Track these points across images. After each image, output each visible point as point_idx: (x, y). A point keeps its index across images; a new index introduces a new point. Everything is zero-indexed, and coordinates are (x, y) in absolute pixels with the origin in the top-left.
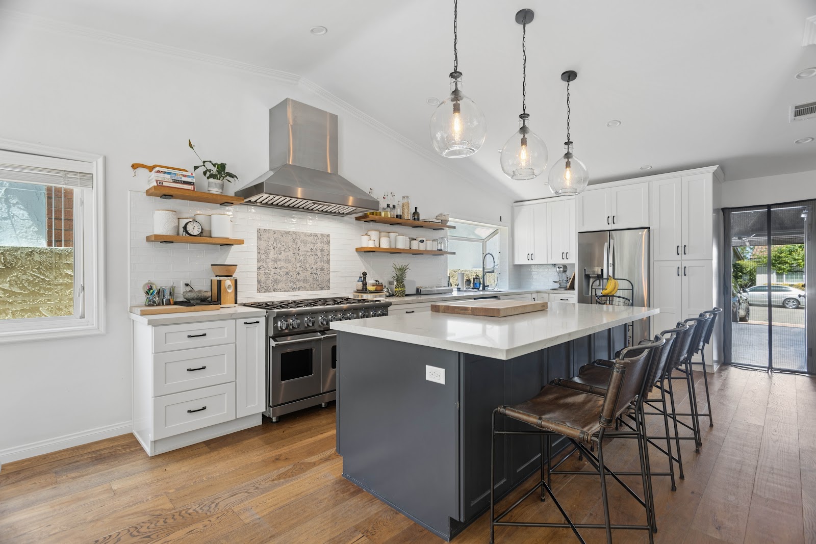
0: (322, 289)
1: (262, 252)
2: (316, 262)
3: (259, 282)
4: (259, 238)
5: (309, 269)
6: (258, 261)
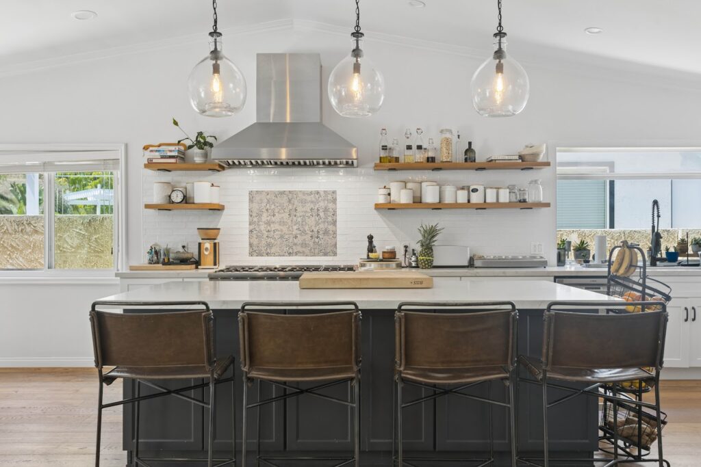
0: (326, 254)
1: (254, 215)
2: (317, 224)
3: (251, 245)
4: (251, 201)
5: (309, 232)
6: (250, 224)
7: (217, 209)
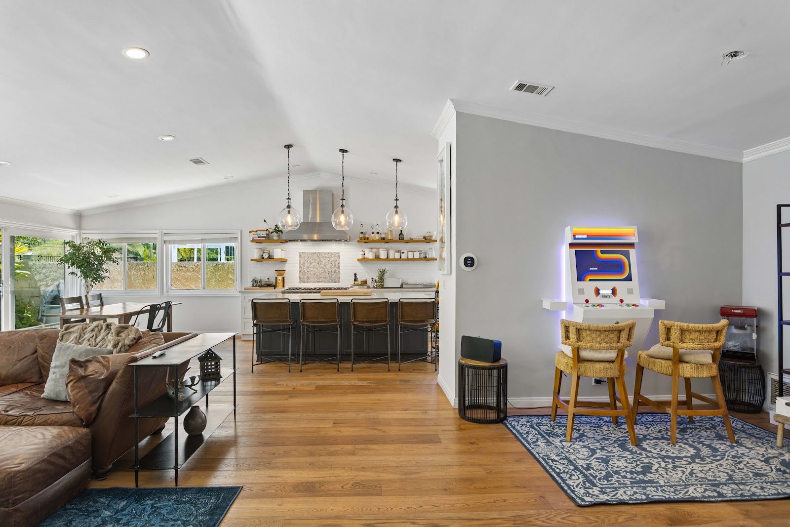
0: (335, 282)
1: (301, 263)
2: (331, 268)
3: (300, 278)
4: (300, 257)
5: (327, 272)
6: (299, 268)
7: (284, 261)
